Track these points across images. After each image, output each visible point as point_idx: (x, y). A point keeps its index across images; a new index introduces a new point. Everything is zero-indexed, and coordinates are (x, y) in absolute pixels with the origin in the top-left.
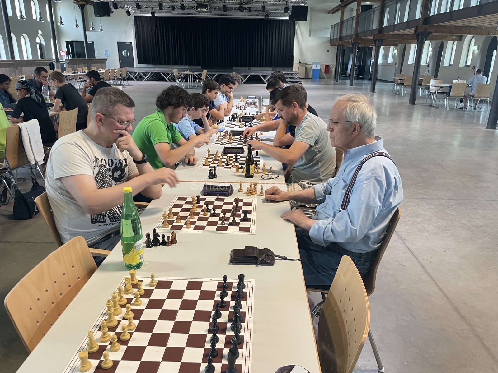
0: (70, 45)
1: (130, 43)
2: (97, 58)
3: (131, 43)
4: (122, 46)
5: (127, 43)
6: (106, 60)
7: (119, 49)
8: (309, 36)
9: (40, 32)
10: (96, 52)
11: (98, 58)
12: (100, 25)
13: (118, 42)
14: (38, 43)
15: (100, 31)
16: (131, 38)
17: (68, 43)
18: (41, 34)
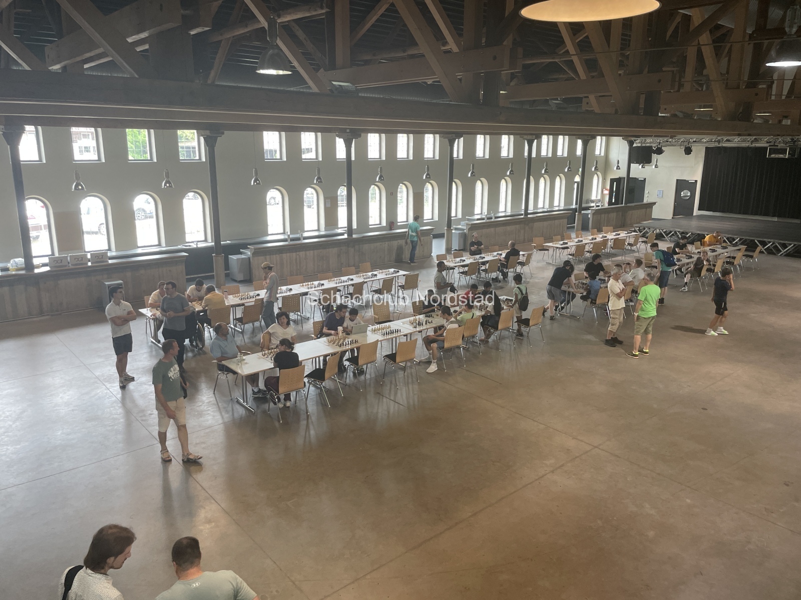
0: (615, 183)
1: (694, 182)
2: (645, 201)
3: (696, 181)
4: (681, 185)
5: (690, 181)
6: (655, 203)
7: (678, 189)
10: (646, 192)
12: (656, 160)
13: (677, 180)
14: (576, 182)
15: (654, 167)
16: (696, 175)
17: (612, 181)
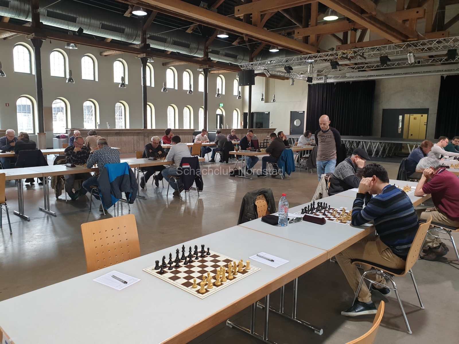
1: (303, 112)
4: (294, 115)
5: (299, 112)
6: (274, 129)
7: (292, 118)
9: (222, 105)
10: (270, 122)
11: (271, 128)
12: (274, 95)
13: (291, 112)
14: (218, 114)
15: (272, 101)
16: (303, 107)
17: (245, 114)
18: (222, 106)
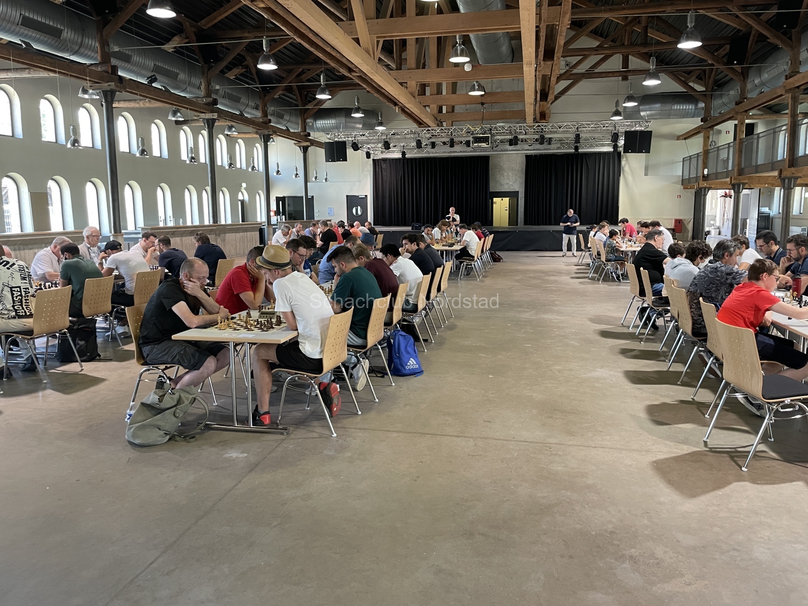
0: (281, 202)
1: (364, 196)
4: (352, 201)
5: (360, 197)
7: (349, 206)
8: (645, 175)
9: (244, 185)
10: (315, 210)
13: (347, 196)
14: (240, 200)
15: (324, 181)
16: (365, 189)
17: (278, 199)
18: (244, 188)
